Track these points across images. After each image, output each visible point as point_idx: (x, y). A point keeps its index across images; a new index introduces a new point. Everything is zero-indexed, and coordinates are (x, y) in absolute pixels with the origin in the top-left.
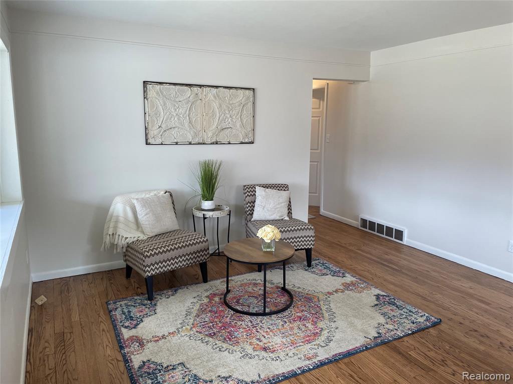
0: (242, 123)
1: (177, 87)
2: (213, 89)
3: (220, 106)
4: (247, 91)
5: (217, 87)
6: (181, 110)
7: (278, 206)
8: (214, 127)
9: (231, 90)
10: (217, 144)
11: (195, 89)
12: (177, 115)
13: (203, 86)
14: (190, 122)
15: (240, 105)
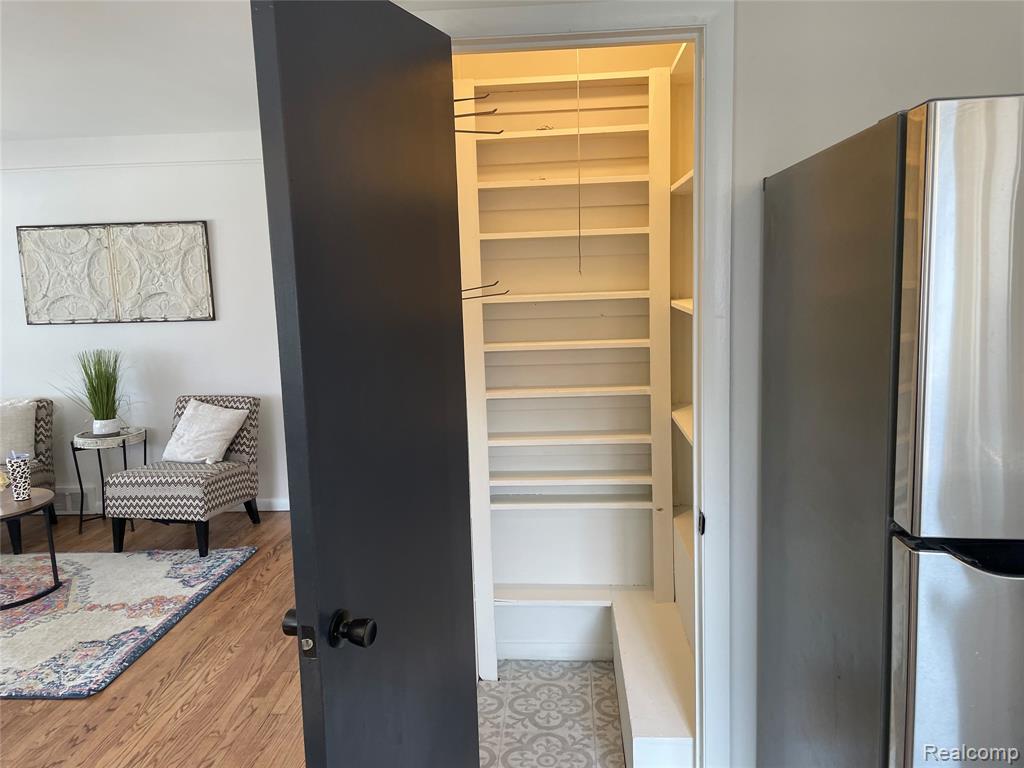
0: (187, 285)
1: (67, 231)
2: (125, 228)
3: (141, 256)
4: (191, 227)
5: (133, 224)
6: (75, 267)
7: (202, 437)
8: (134, 292)
9: (160, 228)
10: (142, 321)
11: (96, 231)
12: (69, 275)
13: (109, 224)
14: (92, 286)
15: (177, 253)
